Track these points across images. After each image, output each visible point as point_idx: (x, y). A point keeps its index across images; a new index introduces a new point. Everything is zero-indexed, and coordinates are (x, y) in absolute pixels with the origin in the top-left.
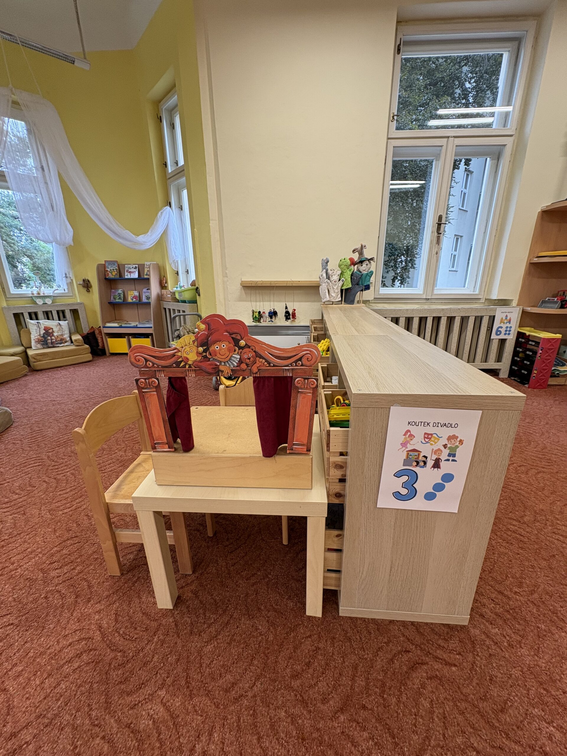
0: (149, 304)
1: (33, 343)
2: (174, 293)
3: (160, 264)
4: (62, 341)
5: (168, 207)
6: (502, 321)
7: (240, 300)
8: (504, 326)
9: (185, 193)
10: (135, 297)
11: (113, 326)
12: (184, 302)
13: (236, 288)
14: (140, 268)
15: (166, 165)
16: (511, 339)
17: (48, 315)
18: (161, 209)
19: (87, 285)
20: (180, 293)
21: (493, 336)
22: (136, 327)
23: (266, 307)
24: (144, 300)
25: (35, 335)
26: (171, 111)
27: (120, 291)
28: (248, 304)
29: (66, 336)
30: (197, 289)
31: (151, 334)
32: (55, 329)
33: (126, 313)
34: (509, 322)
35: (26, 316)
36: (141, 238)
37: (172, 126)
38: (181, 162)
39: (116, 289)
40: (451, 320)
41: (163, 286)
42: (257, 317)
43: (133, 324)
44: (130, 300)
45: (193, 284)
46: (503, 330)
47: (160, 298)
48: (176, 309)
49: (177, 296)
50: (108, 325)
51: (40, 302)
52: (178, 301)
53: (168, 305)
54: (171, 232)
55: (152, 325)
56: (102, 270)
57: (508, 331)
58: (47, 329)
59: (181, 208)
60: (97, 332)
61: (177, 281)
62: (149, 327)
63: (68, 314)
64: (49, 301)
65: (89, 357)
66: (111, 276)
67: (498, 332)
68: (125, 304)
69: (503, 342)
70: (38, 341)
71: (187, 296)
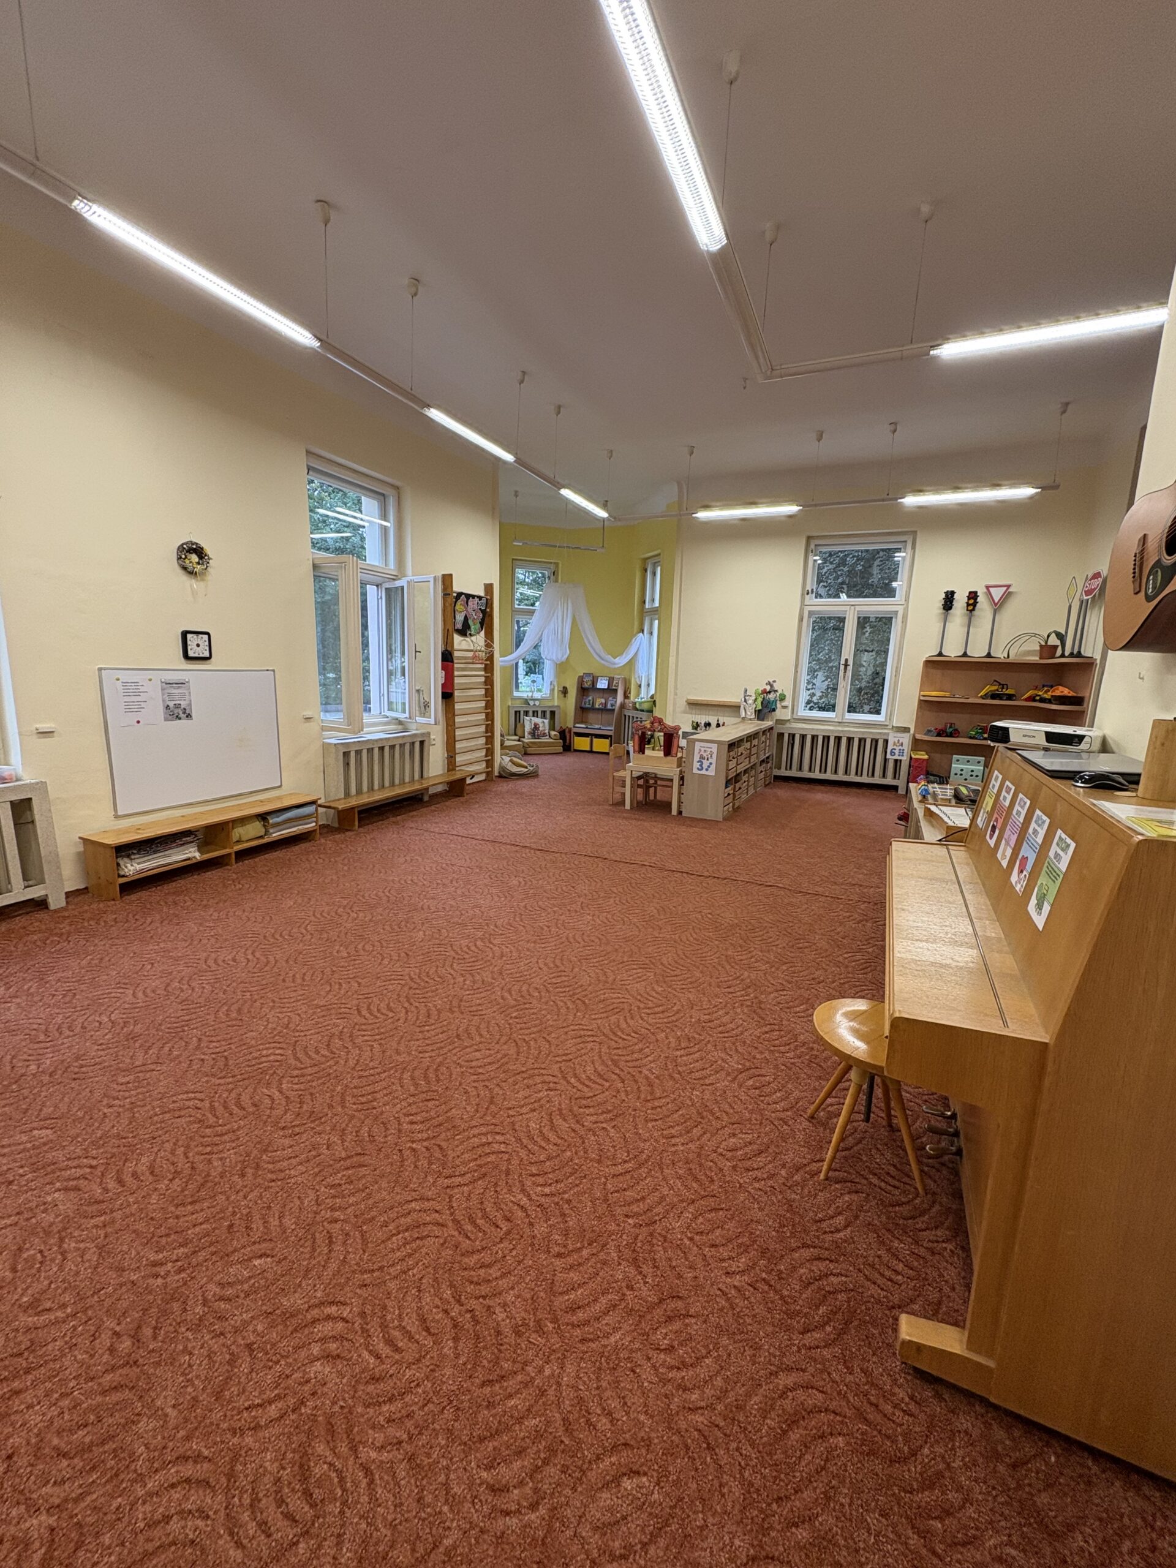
0: (614, 710)
1: (526, 734)
2: (635, 703)
3: (627, 677)
4: (544, 735)
5: (641, 634)
6: (895, 744)
7: (685, 712)
8: (898, 748)
9: (656, 622)
10: (602, 704)
11: (581, 727)
12: (643, 711)
13: (682, 704)
14: (611, 680)
15: (644, 602)
16: (905, 759)
17: (535, 714)
18: (635, 635)
19: (565, 691)
20: (641, 703)
21: (888, 756)
22: (600, 729)
23: (702, 719)
24: (609, 707)
25: (528, 728)
26: (655, 565)
27: (590, 698)
28: (690, 716)
29: (547, 731)
30: (654, 701)
31: (611, 736)
32: (541, 725)
33: (592, 716)
34: (902, 745)
35: (522, 713)
36: (617, 660)
37: (654, 574)
38: (657, 604)
39: (588, 696)
40: (850, 740)
41: (626, 696)
42: (696, 726)
43: (597, 727)
44: (597, 706)
45: (652, 697)
46: (897, 752)
47: (623, 706)
48: (635, 716)
49: (637, 706)
50: (577, 725)
51: (532, 703)
52: (637, 710)
53: (627, 713)
54: (640, 653)
55: (613, 728)
56: (581, 680)
57: (901, 753)
58: (536, 725)
59: (651, 633)
60: (567, 731)
61: (638, 694)
62: (610, 730)
63: (548, 715)
64: (537, 703)
65: (561, 749)
66: (586, 685)
67: (893, 754)
68: (593, 709)
69: (897, 762)
70: (530, 733)
71: (646, 706)
